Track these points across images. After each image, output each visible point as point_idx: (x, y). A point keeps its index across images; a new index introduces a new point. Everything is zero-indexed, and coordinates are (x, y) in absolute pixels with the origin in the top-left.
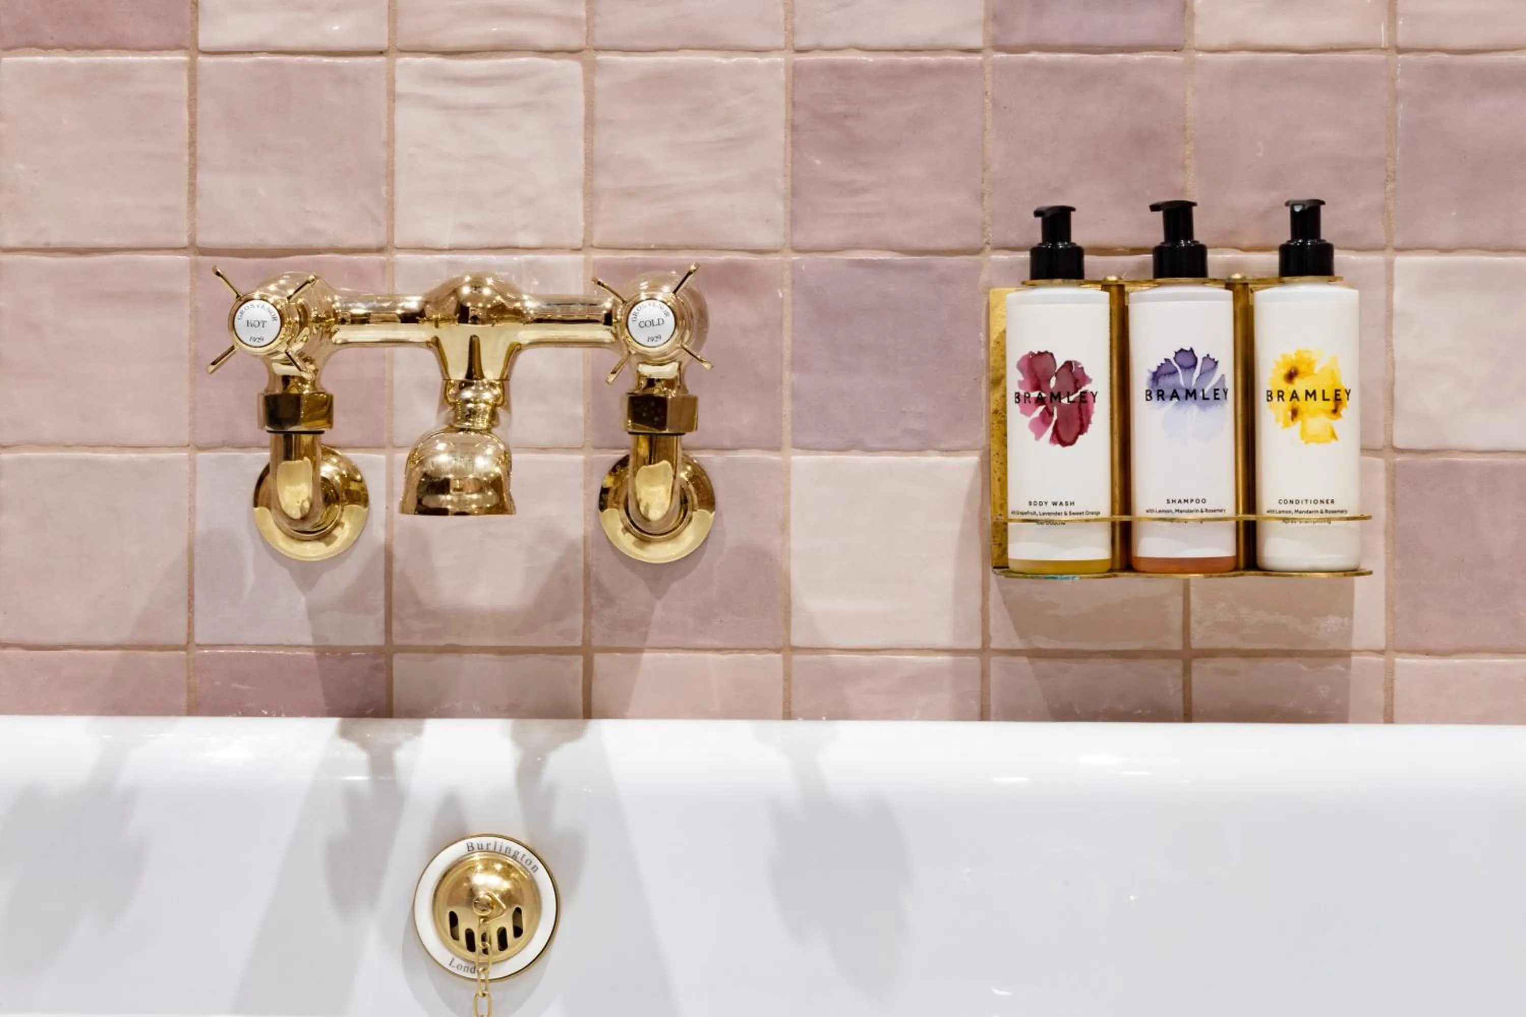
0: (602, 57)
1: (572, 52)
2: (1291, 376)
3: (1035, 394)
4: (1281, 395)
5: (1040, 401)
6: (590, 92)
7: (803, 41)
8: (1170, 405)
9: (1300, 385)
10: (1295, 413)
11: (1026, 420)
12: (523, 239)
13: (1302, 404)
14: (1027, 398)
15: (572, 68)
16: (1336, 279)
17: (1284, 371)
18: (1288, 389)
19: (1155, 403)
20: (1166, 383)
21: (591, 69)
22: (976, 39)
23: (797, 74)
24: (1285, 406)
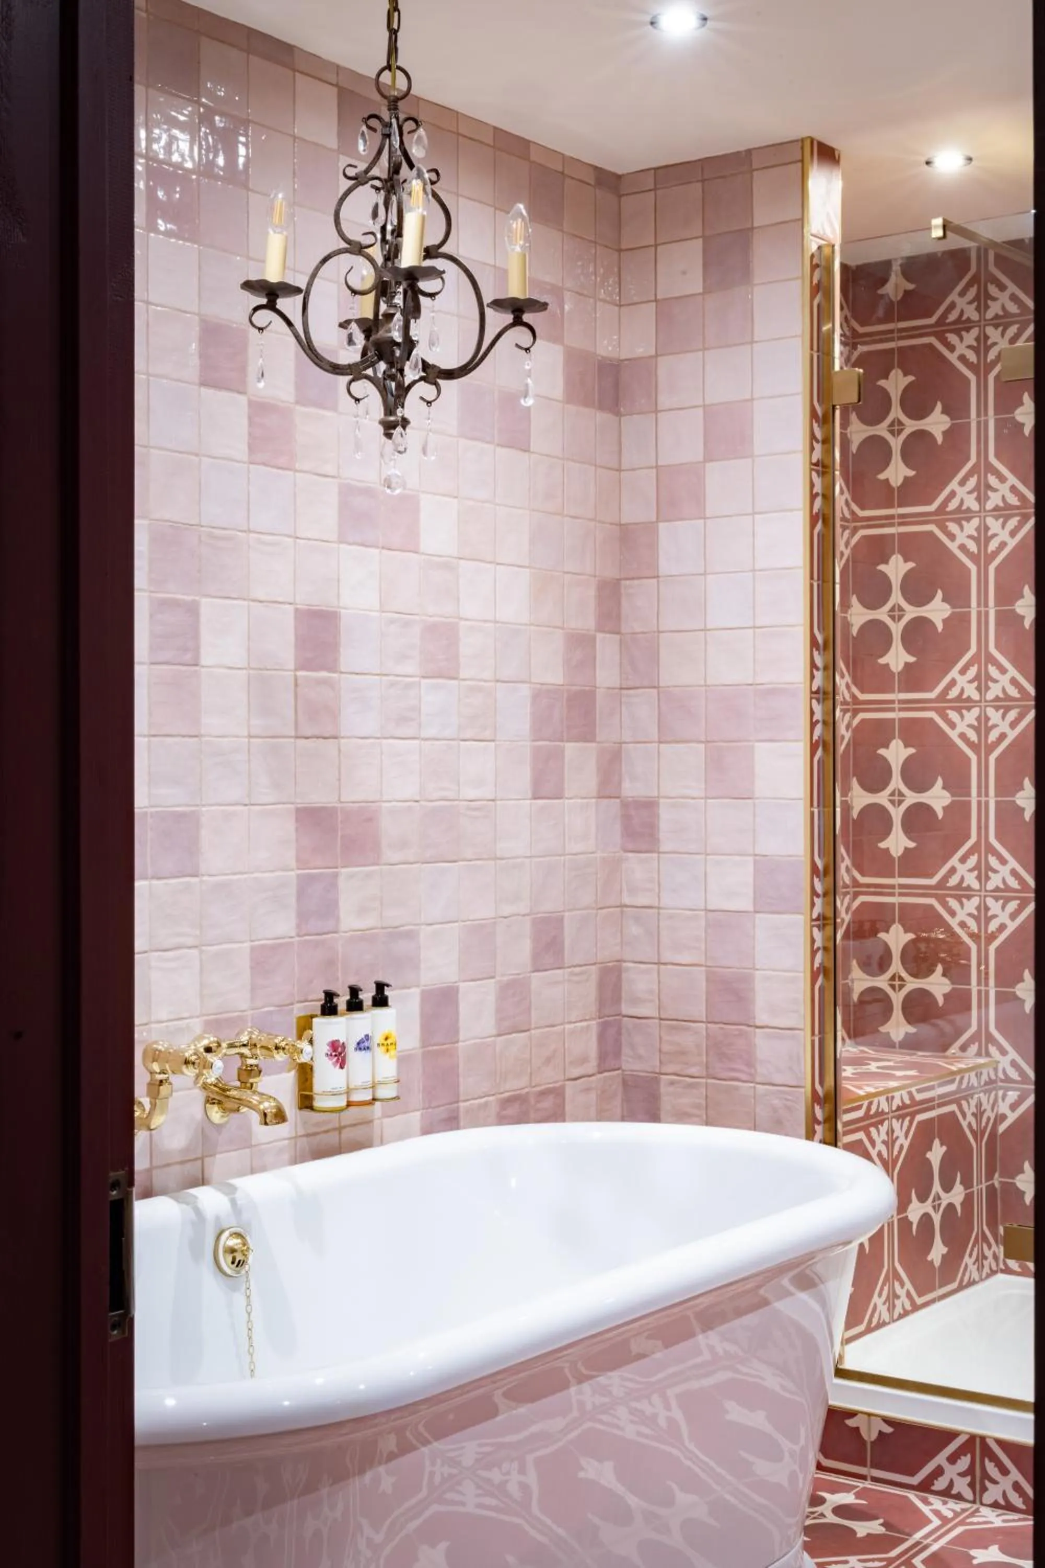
0: (204, 948)
1: (196, 947)
2: (386, 1039)
3: (334, 1054)
4: (383, 1045)
5: (336, 1055)
6: (201, 960)
7: (253, 938)
8: (363, 1052)
9: (389, 1041)
10: (387, 1050)
11: (330, 1062)
12: (186, 1015)
13: (389, 1047)
14: (331, 1055)
15: (195, 952)
16: (390, 1007)
17: (384, 1037)
18: (385, 1043)
19: (358, 1052)
20: (362, 1046)
21: (201, 952)
22: (293, 934)
23: (253, 949)
24: (383, 1049)
